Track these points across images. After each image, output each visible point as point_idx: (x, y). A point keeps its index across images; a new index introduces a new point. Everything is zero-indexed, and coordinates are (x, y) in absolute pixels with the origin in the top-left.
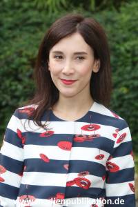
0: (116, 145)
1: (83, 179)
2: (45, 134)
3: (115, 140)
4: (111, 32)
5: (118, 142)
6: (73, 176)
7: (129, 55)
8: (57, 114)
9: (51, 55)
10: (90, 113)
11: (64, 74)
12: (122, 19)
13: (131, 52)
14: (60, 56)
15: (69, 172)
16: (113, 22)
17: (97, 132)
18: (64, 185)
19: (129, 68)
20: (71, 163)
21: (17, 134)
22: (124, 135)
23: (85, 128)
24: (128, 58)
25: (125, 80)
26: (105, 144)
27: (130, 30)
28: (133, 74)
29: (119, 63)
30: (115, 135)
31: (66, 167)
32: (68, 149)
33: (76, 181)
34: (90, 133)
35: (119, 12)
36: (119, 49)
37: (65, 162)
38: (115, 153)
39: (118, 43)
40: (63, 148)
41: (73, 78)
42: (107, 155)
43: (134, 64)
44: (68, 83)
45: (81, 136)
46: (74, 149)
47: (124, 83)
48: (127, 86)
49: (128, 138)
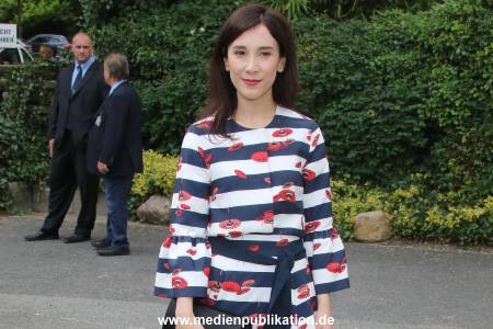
0: (312, 149)
1: (288, 191)
2: (234, 147)
3: (310, 143)
4: (360, 44)
5: (314, 144)
6: (277, 190)
7: (379, 72)
8: (240, 123)
9: (231, 51)
10: (277, 117)
11: (248, 72)
12: (373, 29)
13: (383, 68)
14: (242, 52)
15: (271, 185)
16: (362, 33)
17: (290, 137)
18: (271, 201)
19: (378, 87)
20: (272, 175)
21: (198, 153)
22: (318, 137)
23: (276, 135)
24: (377, 74)
25: (374, 101)
26: (300, 149)
27: (381, 42)
28: (383, 95)
29: (368, 82)
30: (309, 138)
31: (267, 180)
32: (264, 160)
33: (281, 195)
34: (283, 139)
35: (369, 20)
36: (368, 64)
37: (265, 175)
38: (311, 158)
39: (367, 57)
40: (259, 160)
41: (257, 78)
42: (303, 161)
43: (385, 83)
44: (253, 83)
45: (274, 144)
46: (271, 159)
47: (372, 105)
48: (376, 109)
49: (321, 141)
